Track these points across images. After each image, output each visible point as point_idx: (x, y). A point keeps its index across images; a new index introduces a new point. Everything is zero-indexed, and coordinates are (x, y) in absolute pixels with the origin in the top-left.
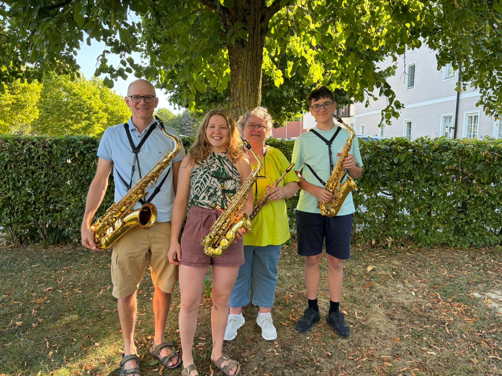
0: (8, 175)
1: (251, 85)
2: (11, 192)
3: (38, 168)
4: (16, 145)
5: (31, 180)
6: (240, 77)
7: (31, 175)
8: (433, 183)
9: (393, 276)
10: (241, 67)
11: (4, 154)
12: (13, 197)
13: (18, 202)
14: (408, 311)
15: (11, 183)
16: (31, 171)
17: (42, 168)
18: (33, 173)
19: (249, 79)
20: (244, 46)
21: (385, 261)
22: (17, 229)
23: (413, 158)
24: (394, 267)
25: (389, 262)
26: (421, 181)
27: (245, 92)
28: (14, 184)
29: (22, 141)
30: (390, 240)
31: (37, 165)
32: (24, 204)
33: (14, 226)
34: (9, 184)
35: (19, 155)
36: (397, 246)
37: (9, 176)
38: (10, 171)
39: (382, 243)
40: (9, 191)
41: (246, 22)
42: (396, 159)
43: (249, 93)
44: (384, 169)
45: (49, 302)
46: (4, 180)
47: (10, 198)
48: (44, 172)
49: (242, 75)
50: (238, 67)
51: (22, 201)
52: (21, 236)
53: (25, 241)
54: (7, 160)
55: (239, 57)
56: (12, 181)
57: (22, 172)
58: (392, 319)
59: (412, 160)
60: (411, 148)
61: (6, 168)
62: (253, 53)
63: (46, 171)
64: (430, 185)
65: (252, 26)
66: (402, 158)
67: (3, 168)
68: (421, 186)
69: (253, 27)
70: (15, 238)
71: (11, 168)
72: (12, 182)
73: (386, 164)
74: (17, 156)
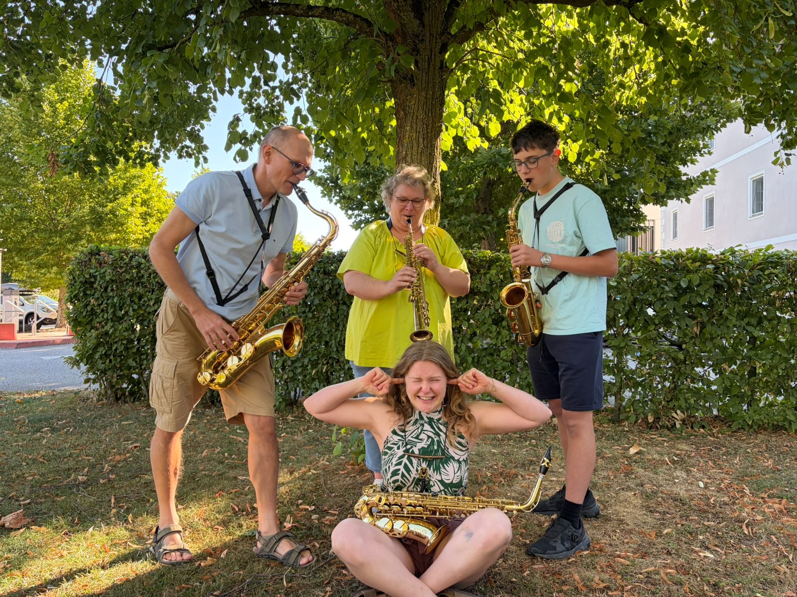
0: (108, 300)
1: (424, 139)
2: (110, 324)
3: (147, 291)
4: (122, 258)
5: (136, 307)
6: (408, 128)
7: (136, 301)
8: (754, 321)
9: (674, 462)
10: (410, 113)
11: (106, 271)
12: (111, 331)
13: (117, 339)
14: (684, 504)
15: (110, 311)
16: (138, 295)
17: (153, 291)
18: (140, 298)
19: (421, 130)
20: (414, 85)
21: (665, 444)
22: (112, 377)
23: (714, 278)
24: (678, 452)
25: (672, 447)
26: (730, 318)
27: (415, 148)
28: (114, 312)
29: (131, 254)
30: (679, 415)
31: (146, 286)
32: (125, 342)
33: (109, 373)
34: (108, 313)
35: (124, 272)
36: (692, 428)
37: (109, 302)
38: (111, 294)
39: (664, 421)
40: (106, 323)
41: (418, 51)
42: (684, 281)
43: (420, 150)
44: (664, 296)
45: (131, 459)
46: (102, 307)
47: (107, 333)
48: (154, 297)
49: (411, 125)
50: (405, 114)
51: (122, 337)
52: (118, 389)
53: (123, 398)
54: (108, 278)
55: (407, 100)
56: (111, 308)
57: (126, 295)
58: (651, 511)
59: (712, 282)
60: (713, 264)
61: (106, 289)
62: (426, 94)
63: (157, 295)
64: (748, 324)
65: (427, 57)
66: (696, 279)
67: (102, 290)
68: (731, 325)
69: (428, 59)
70: (109, 392)
71: (112, 290)
72: (112, 310)
73: (667, 289)
74: (122, 273)
